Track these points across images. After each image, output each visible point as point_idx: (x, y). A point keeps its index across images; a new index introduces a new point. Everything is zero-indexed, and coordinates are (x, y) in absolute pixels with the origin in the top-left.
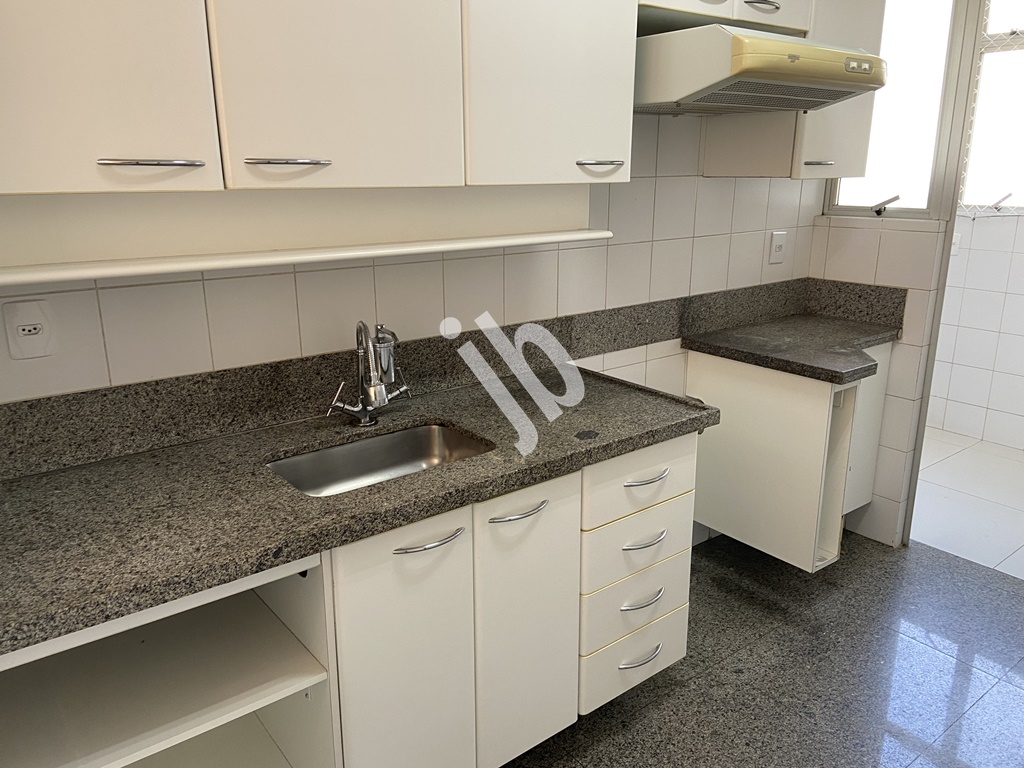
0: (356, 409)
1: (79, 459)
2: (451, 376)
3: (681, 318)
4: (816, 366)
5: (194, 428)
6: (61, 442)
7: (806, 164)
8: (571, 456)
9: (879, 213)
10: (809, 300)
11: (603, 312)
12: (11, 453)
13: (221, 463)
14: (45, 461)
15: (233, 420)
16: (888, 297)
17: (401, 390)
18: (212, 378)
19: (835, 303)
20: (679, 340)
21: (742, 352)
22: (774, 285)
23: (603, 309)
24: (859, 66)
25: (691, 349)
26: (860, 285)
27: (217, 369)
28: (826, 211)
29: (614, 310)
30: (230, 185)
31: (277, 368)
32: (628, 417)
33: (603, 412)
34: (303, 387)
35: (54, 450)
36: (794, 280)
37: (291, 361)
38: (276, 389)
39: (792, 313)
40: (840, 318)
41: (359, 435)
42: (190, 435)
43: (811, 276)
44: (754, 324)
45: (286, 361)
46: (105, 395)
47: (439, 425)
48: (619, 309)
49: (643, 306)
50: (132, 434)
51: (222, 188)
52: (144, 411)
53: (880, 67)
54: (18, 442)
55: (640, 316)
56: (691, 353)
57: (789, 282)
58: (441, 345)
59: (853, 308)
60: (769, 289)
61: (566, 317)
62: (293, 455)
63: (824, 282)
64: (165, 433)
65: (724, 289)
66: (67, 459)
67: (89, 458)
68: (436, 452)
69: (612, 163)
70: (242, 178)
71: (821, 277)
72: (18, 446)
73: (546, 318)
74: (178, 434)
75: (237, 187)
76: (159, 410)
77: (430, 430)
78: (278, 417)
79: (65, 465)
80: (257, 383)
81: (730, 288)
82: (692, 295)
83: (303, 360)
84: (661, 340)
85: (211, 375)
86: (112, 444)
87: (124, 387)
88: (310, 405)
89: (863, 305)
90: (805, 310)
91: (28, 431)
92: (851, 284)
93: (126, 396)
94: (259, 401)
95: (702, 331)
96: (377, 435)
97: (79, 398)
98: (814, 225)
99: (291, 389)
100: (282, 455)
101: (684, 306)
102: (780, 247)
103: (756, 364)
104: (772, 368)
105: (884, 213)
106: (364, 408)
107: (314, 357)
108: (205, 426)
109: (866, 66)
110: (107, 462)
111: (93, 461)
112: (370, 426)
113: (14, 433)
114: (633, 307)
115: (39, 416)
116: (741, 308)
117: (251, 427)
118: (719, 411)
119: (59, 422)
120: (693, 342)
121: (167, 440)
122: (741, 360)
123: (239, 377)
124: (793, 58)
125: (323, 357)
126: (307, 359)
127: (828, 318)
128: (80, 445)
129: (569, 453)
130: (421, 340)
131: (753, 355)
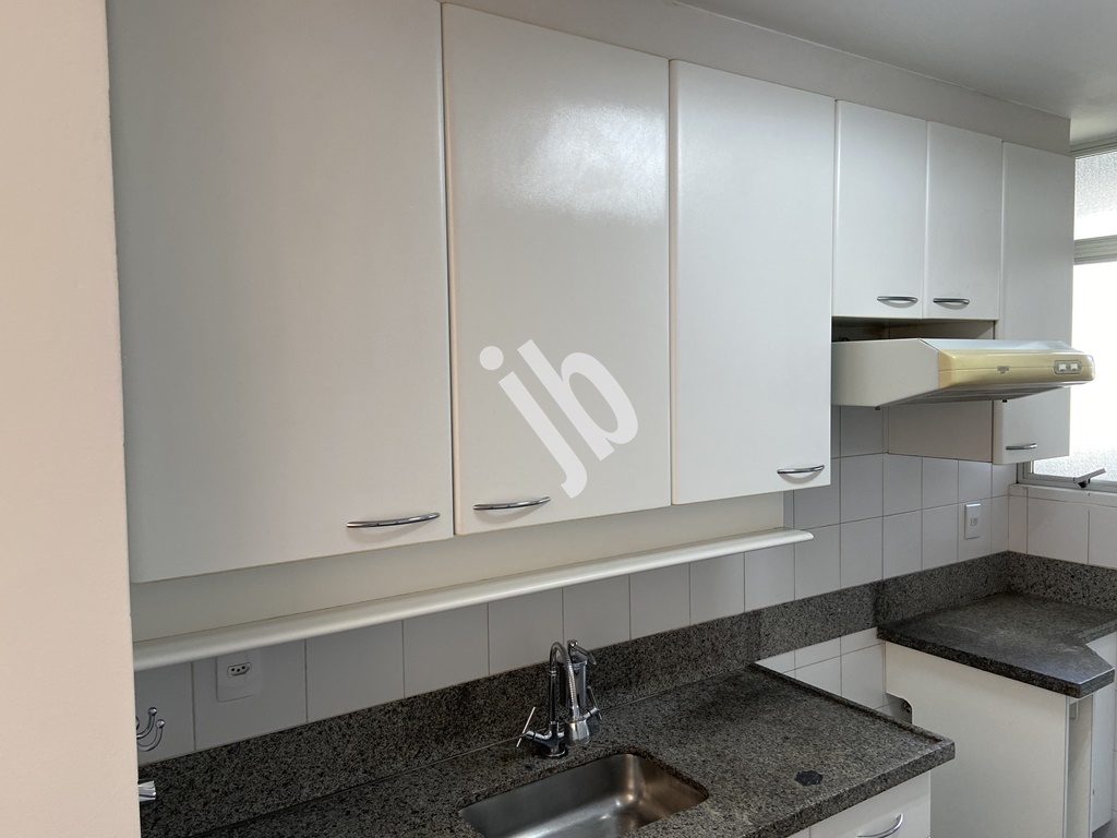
0: (547, 737)
1: (269, 806)
2: (637, 686)
3: (875, 605)
4: (1046, 674)
5: (381, 763)
6: (254, 789)
7: (1008, 448)
8: (801, 813)
9: (1083, 485)
10: (1013, 576)
11: (792, 603)
12: (205, 804)
13: (414, 812)
14: (237, 811)
15: (419, 752)
16: (1106, 579)
17: (592, 711)
18: (403, 706)
19: (1044, 582)
20: (875, 629)
21: (954, 650)
22: (973, 561)
23: (792, 599)
24: (1068, 367)
25: (890, 640)
26: (1072, 564)
27: (408, 696)
28: (1020, 479)
29: (803, 600)
30: (458, 531)
31: (465, 691)
32: (849, 750)
33: (818, 742)
34: (488, 709)
35: (247, 798)
36: (994, 555)
37: (478, 681)
38: (463, 713)
39: (994, 591)
40: (1052, 600)
41: (550, 770)
42: (377, 772)
43: (1011, 550)
44: (956, 608)
45: (474, 682)
46: (301, 734)
47: (634, 754)
48: (810, 599)
49: (834, 594)
50: (321, 775)
51: (452, 535)
52: (335, 748)
53: (1088, 365)
54: (214, 791)
55: (832, 605)
56: (889, 645)
57: (988, 557)
58: (626, 652)
59: (1066, 588)
60: (969, 566)
61: (754, 612)
62: (486, 798)
63: (1030, 557)
64: (354, 770)
65: (918, 569)
66: (258, 808)
67: (278, 805)
68: (631, 785)
69: (812, 469)
70: (471, 524)
71: (1023, 551)
72: (214, 795)
73: (733, 614)
74: (365, 772)
75: (464, 533)
76: (350, 746)
77: (624, 760)
78: (463, 745)
79: (255, 814)
80: (445, 709)
81: (925, 568)
82: (885, 578)
83: (490, 679)
84: (856, 631)
85: (401, 703)
86: (302, 787)
87: (319, 723)
88: (495, 730)
89: (1077, 585)
90: (1009, 587)
91: (224, 779)
92: (1061, 561)
93: (320, 733)
94: (445, 729)
95: (899, 618)
96: (569, 768)
97: (276, 738)
98: (1009, 495)
99: (477, 712)
100: (473, 798)
101: (876, 590)
102: (976, 520)
103: (972, 666)
104: (993, 672)
105: (1088, 486)
106: (554, 734)
107: (501, 675)
108: (391, 761)
109: (1075, 366)
110: (296, 809)
111: (282, 807)
112: (561, 757)
113: (210, 782)
114: (824, 596)
115: (236, 761)
116: (939, 590)
117: (436, 758)
118: (953, 744)
119: (254, 766)
120: (892, 633)
121: (354, 779)
122: (953, 660)
123: (428, 703)
124: (1003, 369)
125: (510, 674)
126: (494, 677)
127: (1037, 599)
128: (271, 791)
129: (798, 809)
130: (607, 648)
131: (968, 655)
